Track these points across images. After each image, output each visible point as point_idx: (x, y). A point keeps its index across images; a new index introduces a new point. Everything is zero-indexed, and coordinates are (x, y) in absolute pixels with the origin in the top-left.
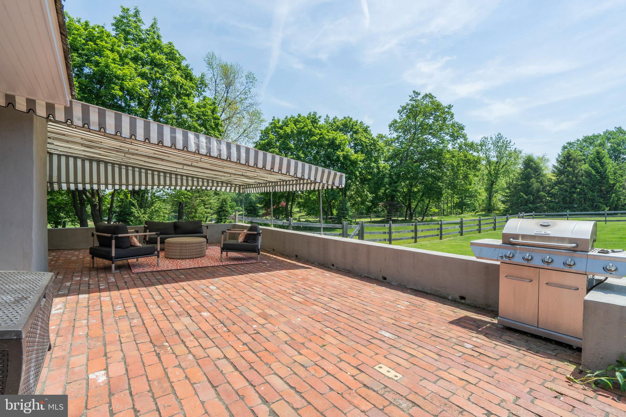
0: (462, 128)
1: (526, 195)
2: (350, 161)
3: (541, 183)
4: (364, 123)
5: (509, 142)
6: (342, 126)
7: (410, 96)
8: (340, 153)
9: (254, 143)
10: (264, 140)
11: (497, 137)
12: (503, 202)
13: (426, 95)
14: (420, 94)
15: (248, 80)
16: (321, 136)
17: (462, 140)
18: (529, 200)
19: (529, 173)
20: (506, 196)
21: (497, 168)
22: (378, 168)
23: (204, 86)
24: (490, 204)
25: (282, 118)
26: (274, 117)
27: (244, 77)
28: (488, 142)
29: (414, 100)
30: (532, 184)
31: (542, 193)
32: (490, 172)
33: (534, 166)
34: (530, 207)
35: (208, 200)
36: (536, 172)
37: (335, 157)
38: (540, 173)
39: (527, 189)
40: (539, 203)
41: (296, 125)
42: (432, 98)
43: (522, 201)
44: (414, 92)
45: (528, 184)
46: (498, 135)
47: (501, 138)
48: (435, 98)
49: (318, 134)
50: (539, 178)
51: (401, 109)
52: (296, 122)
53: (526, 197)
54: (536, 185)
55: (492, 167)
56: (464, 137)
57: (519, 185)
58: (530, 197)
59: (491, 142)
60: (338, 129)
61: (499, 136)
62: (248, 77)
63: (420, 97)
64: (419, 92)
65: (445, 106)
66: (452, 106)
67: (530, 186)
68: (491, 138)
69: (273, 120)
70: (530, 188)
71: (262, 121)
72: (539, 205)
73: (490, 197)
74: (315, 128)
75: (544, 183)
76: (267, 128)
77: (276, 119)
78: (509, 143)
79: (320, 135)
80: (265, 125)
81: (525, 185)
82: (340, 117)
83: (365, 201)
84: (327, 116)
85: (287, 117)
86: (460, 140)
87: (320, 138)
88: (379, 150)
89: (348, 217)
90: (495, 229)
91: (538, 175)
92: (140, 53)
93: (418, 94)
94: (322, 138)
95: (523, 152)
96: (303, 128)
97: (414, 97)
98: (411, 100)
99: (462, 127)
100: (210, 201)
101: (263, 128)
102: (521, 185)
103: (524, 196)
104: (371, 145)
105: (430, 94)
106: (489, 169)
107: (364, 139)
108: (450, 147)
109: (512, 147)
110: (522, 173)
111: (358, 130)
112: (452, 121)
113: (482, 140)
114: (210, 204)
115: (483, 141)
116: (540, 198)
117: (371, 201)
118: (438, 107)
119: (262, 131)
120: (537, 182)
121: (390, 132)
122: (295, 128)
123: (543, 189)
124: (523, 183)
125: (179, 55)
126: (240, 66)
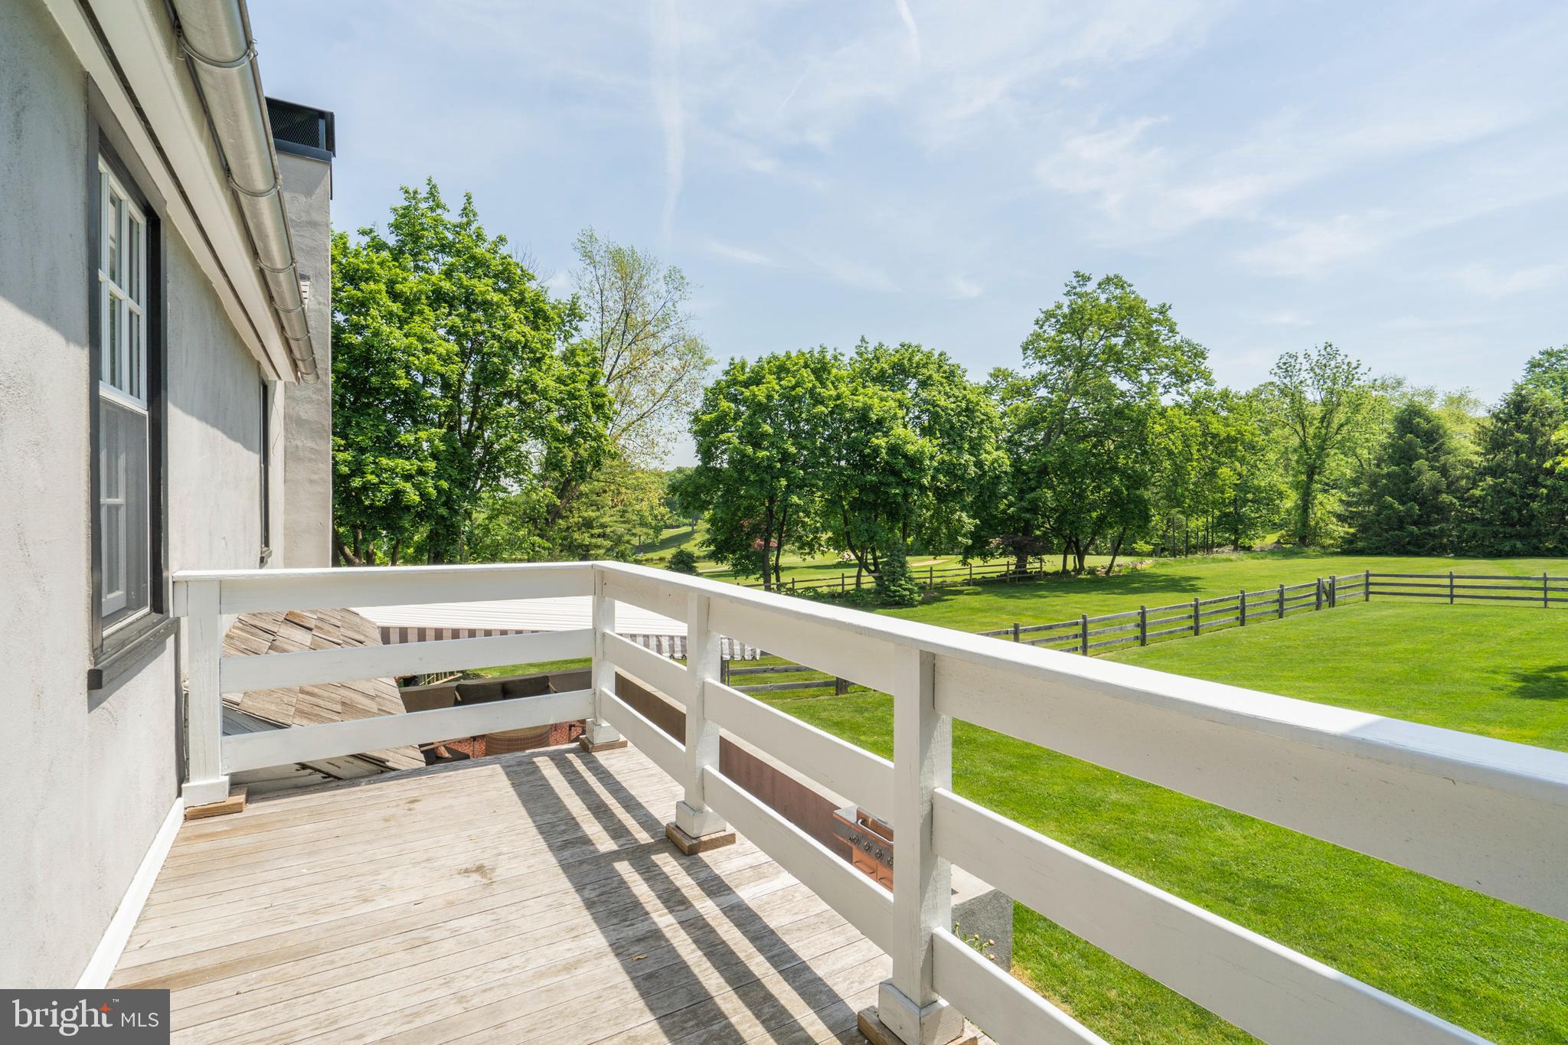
0: (1200, 354)
1: (1403, 503)
2: (905, 456)
3: (1444, 471)
4: (948, 355)
5: (1354, 365)
6: (890, 371)
7: (1067, 285)
8: (880, 441)
9: (689, 414)
10: (710, 413)
11: (1323, 352)
12: (1341, 518)
13: (1108, 280)
14: (1089, 279)
15: (671, 286)
16: (838, 402)
17: (1199, 383)
18: (1411, 516)
19: (1410, 444)
20: (1348, 504)
21: (1323, 431)
22: (979, 464)
23: (578, 319)
24: (1305, 523)
25: (751, 363)
26: (733, 359)
27: (662, 279)
28: (1298, 367)
29: (1075, 294)
30: (1420, 473)
31: (1445, 498)
32: (1303, 444)
33: (1424, 425)
34: (1412, 533)
35: (598, 517)
36: (1434, 441)
37: (868, 451)
38: (1443, 444)
39: (1403, 485)
40: (1437, 522)
41: (780, 379)
42: (1123, 288)
43: (1389, 518)
44: (1077, 275)
45: (1407, 473)
46: (1326, 348)
47: (1333, 355)
48: (1130, 286)
49: (830, 397)
50: (1436, 459)
51: (1042, 316)
52: (781, 370)
53: (1401, 508)
54: (1428, 477)
55: (1311, 431)
56: (1206, 376)
57: (1383, 477)
58: (1412, 508)
59: (1306, 366)
60: (881, 379)
61: (1328, 349)
62: (668, 278)
63: (1091, 287)
64: (1087, 274)
65: (1152, 307)
66: (1170, 307)
67: (1413, 479)
68: (1307, 356)
69: (731, 364)
70: (1412, 485)
71: (708, 363)
72: (1437, 528)
73: (1305, 505)
74: (823, 385)
75: (1453, 472)
76: (718, 383)
77: (737, 361)
78: (1355, 368)
79: (835, 400)
80: (714, 375)
81: (1400, 475)
82: (892, 345)
83: (957, 532)
84: (863, 340)
85: (760, 358)
86: (1196, 387)
87: (836, 406)
88: (982, 421)
89: (903, 582)
90: (1242, 621)
91: (1436, 450)
92: (443, 284)
93: (1084, 279)
94: (839, 408)
95: (1407, 383)
96: (793, 388)
97: (1075, 284)
98: (1068, 294)
99: (1202, 353)
100: (603, 520)
101: (710, 383)
102: (1389, 475)
103: (1396, 505)
104: (959, 414)
105: (1116, 277)
106: (1301, 433)
107: (942, 401)
108: (1166, 401)
109: (1363, 378)
110: (1392, 445)
111: (930, 377)
112: (1173, 339)
113: (1283, 361)
114: (603, 526)
115: (1285, 364)
116: (1442, 510)
117: (973, 535)
118: (1132, 309)
119: (706, 389)
120: (1433, 468)
121: (1027, 360)
122: (777, 388)
123: (1448, 487)
124: (1394, 472)
125: (522, 271)
126: (652, 258)
